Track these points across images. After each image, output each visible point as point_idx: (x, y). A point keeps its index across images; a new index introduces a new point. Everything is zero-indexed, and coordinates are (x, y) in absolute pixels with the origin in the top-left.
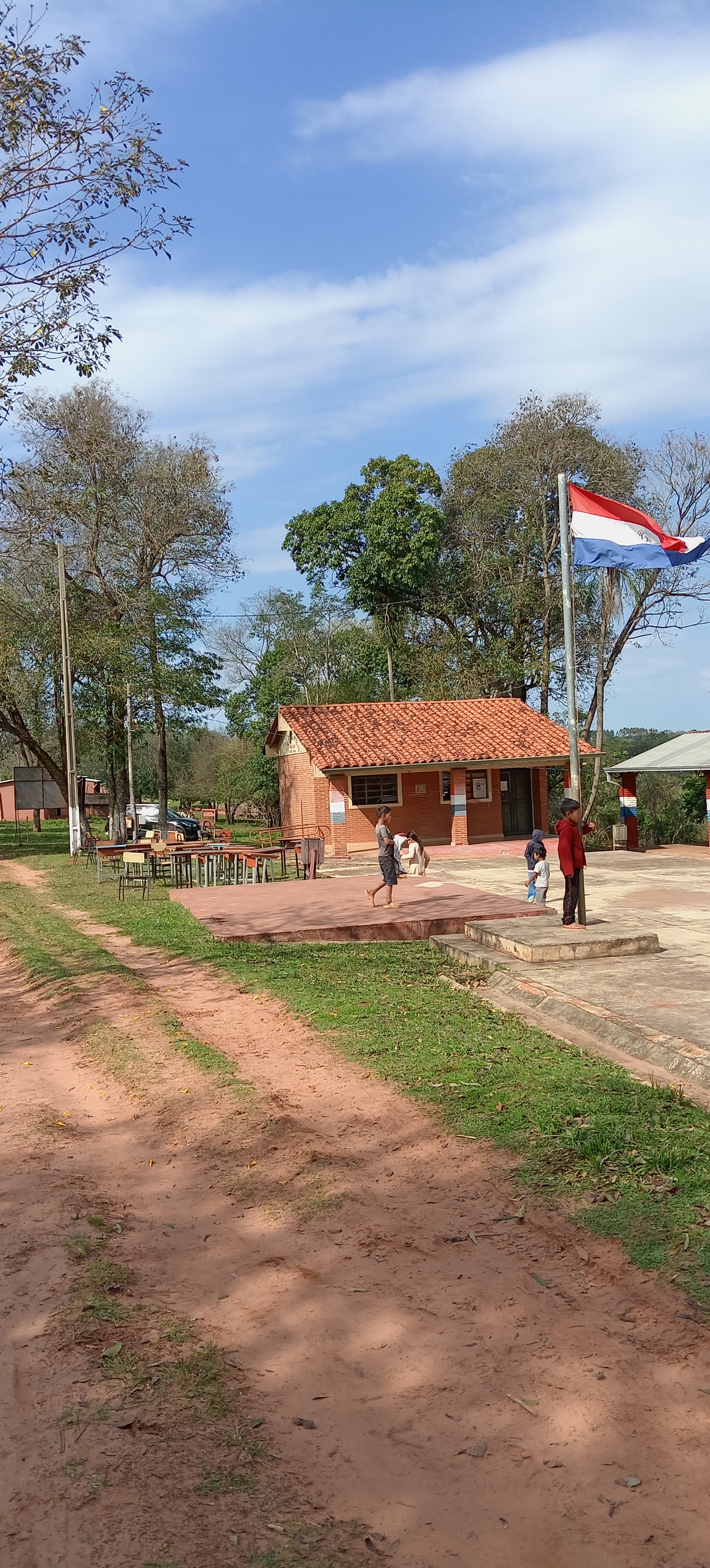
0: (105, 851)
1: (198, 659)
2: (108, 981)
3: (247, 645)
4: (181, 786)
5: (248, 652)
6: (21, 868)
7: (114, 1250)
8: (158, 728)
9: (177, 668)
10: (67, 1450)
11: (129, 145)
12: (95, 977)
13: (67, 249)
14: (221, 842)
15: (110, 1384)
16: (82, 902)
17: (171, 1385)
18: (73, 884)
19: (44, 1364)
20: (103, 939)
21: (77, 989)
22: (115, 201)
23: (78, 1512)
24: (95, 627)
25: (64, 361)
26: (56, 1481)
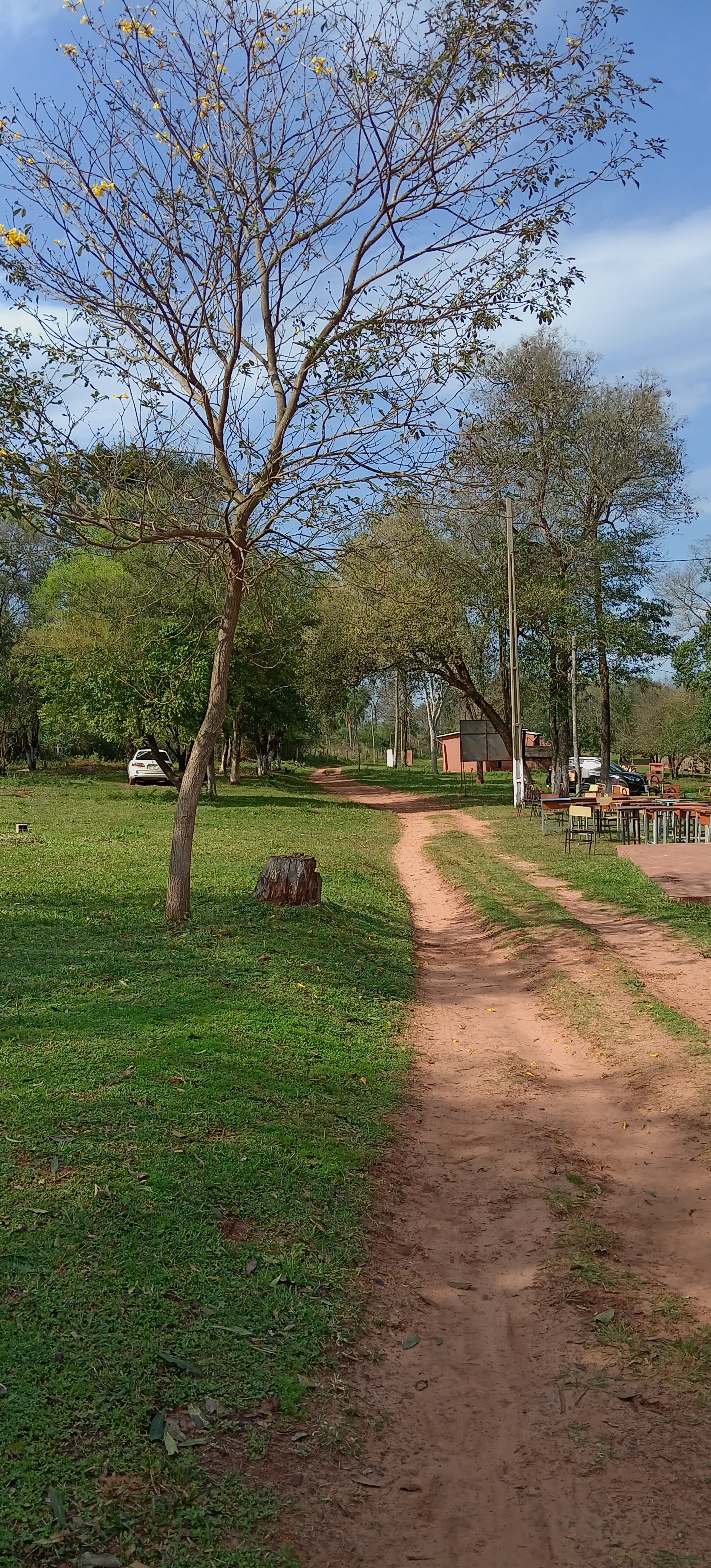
0: (549, 804)
1: (646, 606)
2: (563, 935)
3: (697, 591)
4: (621, 739)
5: (698, 598)
6: (467, 817)
7: (596, 1210)
8: (602, 680)
9: (623, 616)
10: (568, 1411)
11: (597, 73)
12: (550, 929)
13: (531, 193)
14: (669, 797)
15: (606, 1351)
16: (528, 853)
17: (670, 1363)
18: (518, 836)
19: (536, 1318)
20: (554, 891)
21: (532, 940)
22: (579, 137)
23: (585, 1480)
24: (539, 580)
25: (525, 310)
26: (560, 1441)
